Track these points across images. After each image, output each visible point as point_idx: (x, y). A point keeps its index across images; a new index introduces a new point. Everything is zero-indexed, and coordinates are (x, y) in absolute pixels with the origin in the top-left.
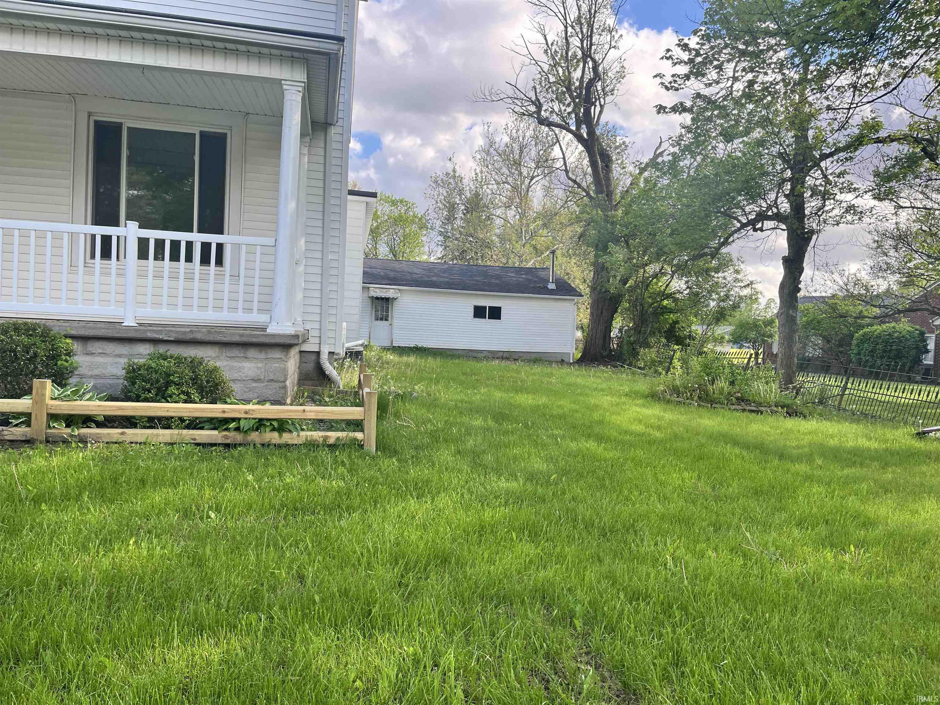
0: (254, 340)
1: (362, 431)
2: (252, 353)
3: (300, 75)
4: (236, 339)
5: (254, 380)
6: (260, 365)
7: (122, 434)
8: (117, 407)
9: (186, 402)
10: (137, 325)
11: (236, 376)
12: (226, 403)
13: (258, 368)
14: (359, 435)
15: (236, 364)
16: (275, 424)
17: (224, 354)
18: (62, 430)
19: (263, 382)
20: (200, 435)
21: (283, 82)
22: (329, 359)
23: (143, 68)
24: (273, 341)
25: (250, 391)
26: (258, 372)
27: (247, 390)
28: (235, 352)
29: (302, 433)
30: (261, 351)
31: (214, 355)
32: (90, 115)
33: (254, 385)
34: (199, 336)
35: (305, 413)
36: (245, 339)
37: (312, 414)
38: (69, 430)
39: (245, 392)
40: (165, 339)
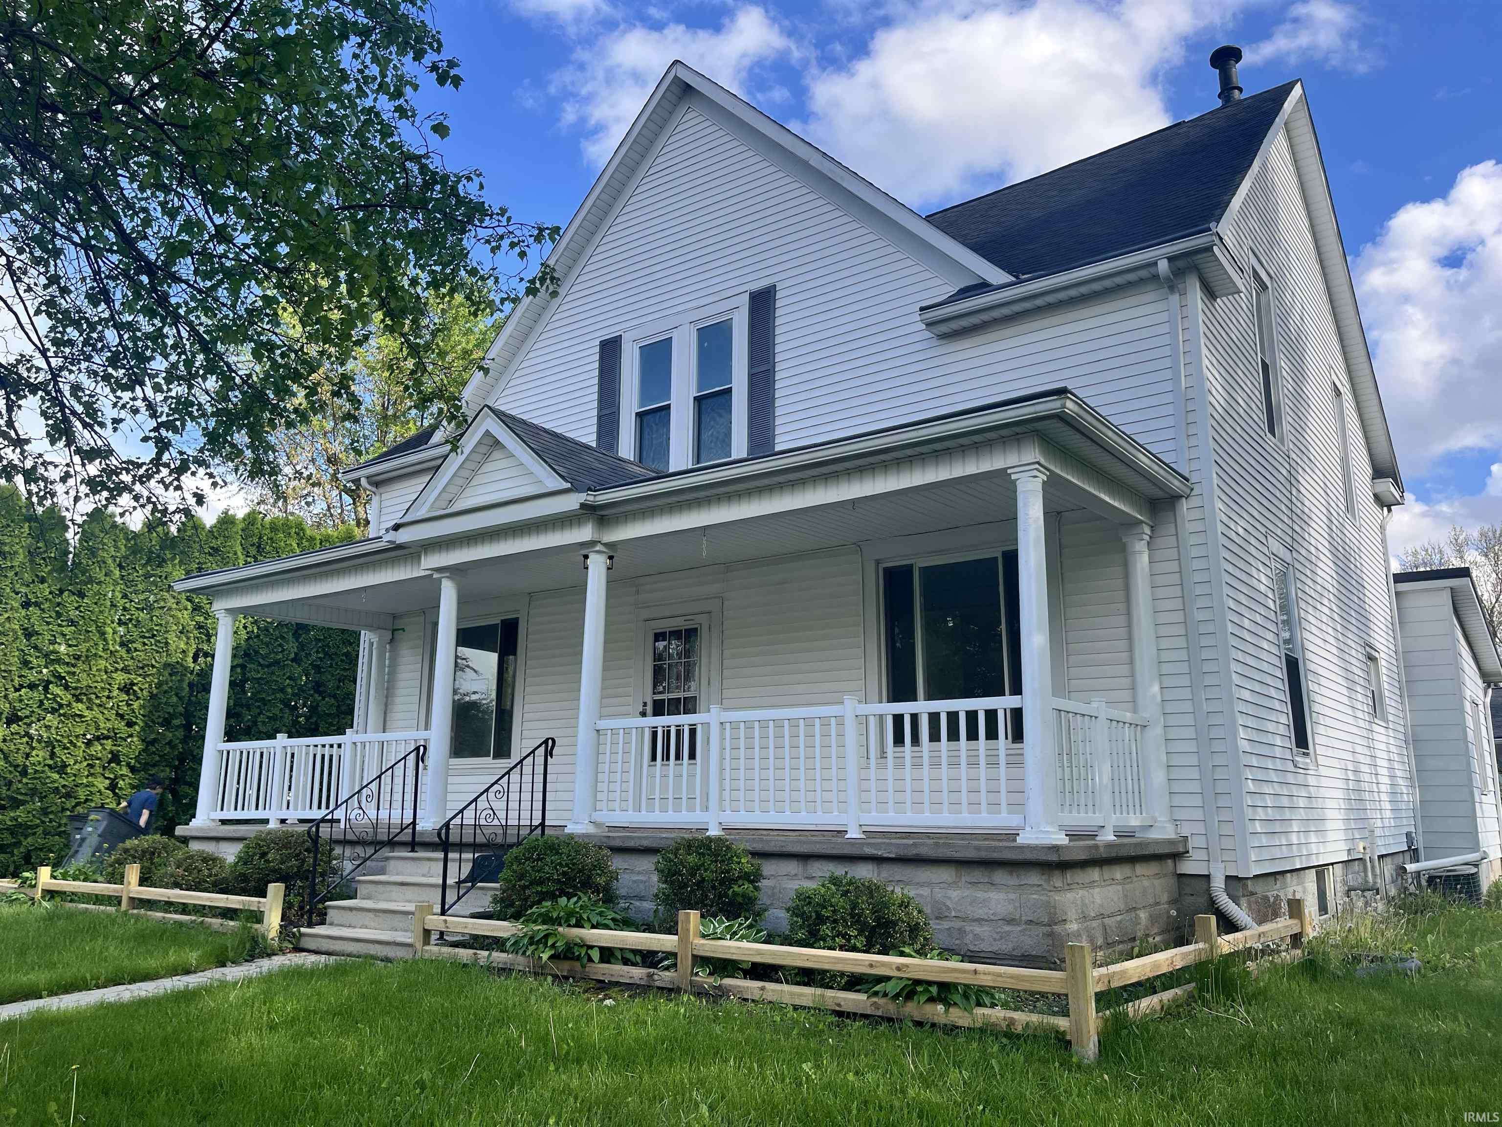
0: (996, 855)
1: (1065, 1013)
2: (1000, 876)
3: (1032, 454)
4: (971, 854)
5: (1010, 921)
6: (1012, 896)
7: (763, 989)
8: (757, 950)
9: (842, 948)
10: (863, 836)
11: (981, 913)
12: (902, 954)
13: (1011, 901)
14: (1062, 1023)
15: (980, 895)
16: (934, 990)
17: (963, 879)
18: (704, 978)
19: (1018, 925)
20: (845, 999)
21: (1009, 471)
22: (1226, 890)
23: (854, 502)
24: (1029, 856)
25: (1001, 938)
26: (1011, 908)
27: (998, 937)
28: (977, 874)
29: (980, 1011)
30: (1011, 873)
31: (950, 880)
32: (878, 562)
33: (1007, 928)
34: (925, 851)
35: (977, 976)
36: (983, 855)
37: (989, 978)
38: (711, 980)
39: (995, 940)
40: (885, 855)
